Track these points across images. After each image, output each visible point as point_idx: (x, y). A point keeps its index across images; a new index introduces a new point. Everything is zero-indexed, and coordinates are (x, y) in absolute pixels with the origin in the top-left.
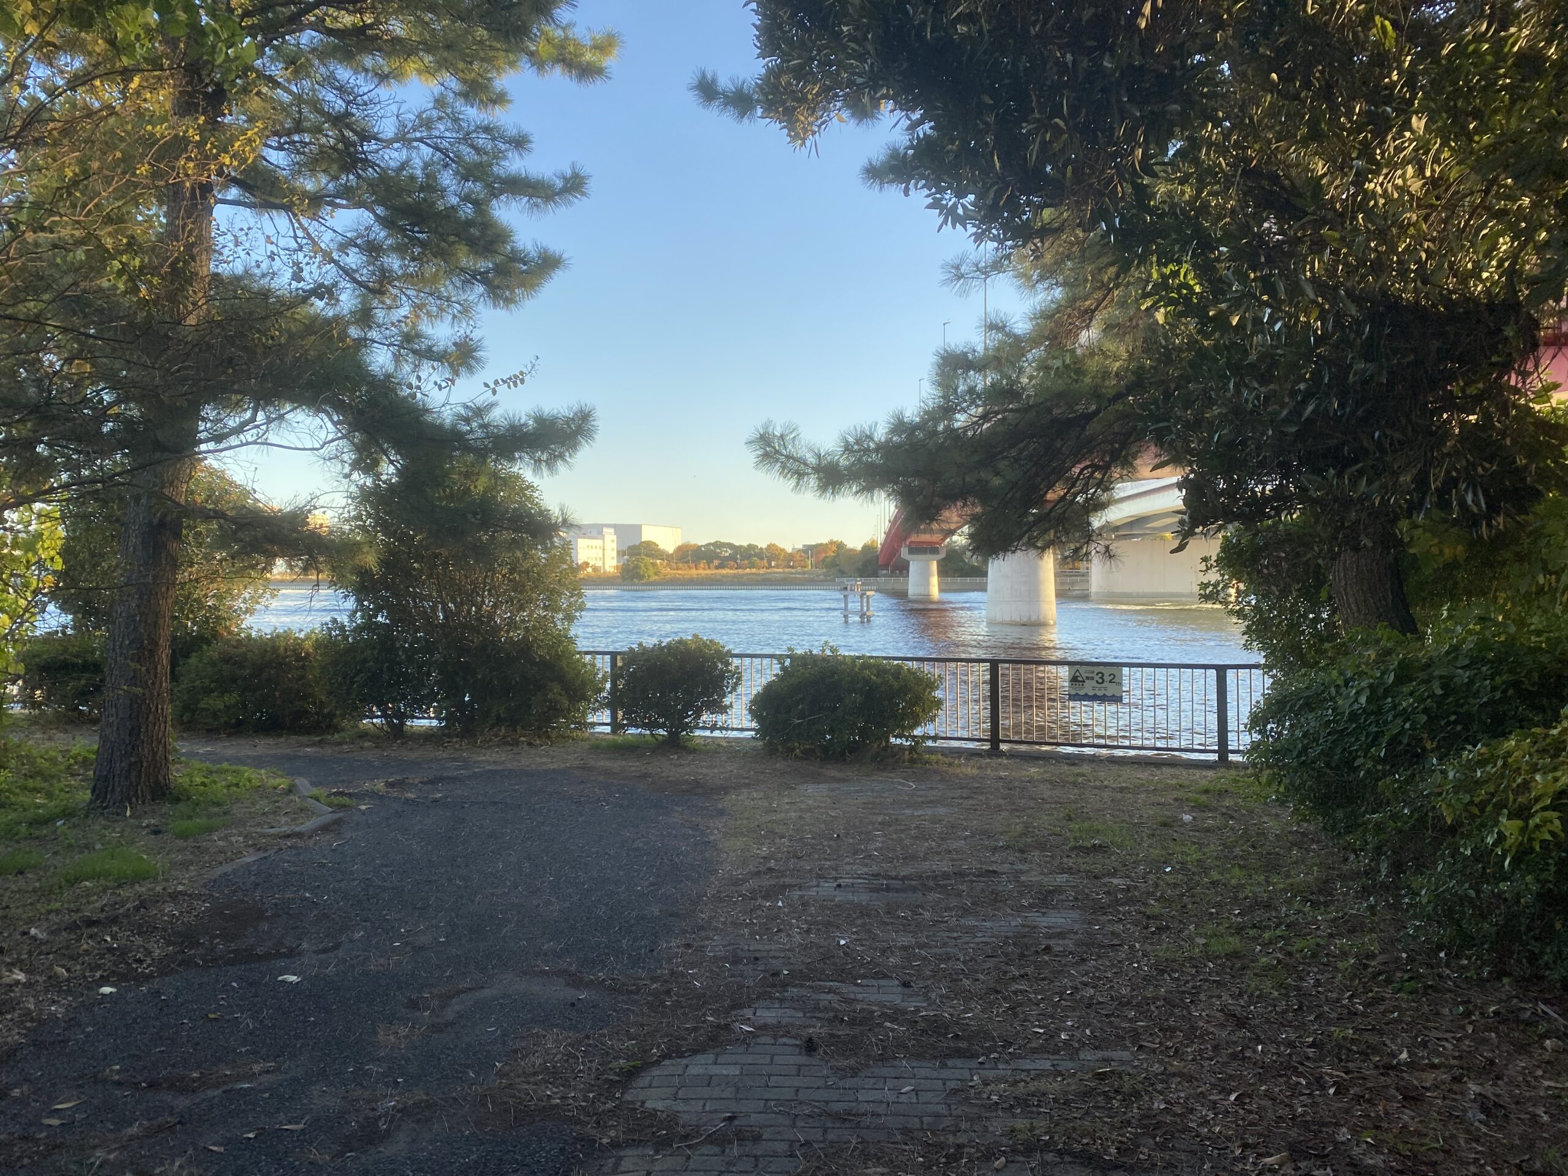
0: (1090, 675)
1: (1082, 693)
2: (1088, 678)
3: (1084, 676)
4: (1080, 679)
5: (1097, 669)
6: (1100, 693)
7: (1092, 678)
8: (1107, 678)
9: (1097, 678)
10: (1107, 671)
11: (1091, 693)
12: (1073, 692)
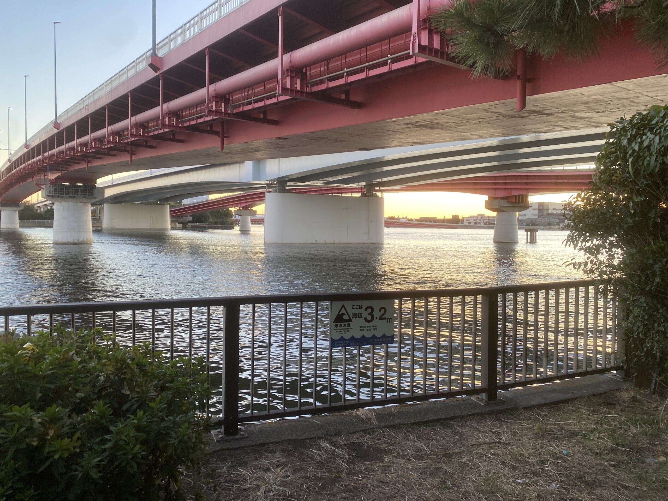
0: (357, 311)
1: (347, 336)
2: (355, 316)
3: (351, 312)
4: (346, 317)
5: (365, 303)
6: (368, 335)
7: (360, 315)
8: (377, 314)
9: (365, 314)
10: (377, 305)
11: (358, 335)
12: (337, 336)
